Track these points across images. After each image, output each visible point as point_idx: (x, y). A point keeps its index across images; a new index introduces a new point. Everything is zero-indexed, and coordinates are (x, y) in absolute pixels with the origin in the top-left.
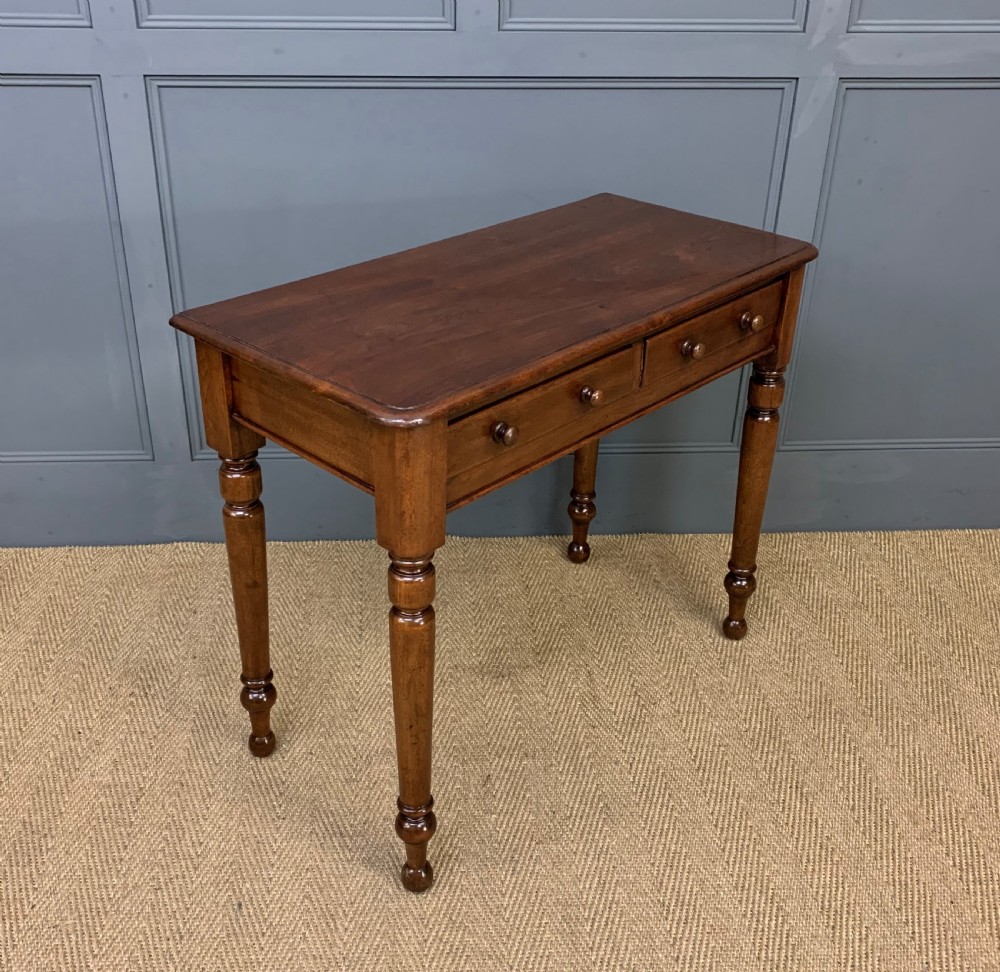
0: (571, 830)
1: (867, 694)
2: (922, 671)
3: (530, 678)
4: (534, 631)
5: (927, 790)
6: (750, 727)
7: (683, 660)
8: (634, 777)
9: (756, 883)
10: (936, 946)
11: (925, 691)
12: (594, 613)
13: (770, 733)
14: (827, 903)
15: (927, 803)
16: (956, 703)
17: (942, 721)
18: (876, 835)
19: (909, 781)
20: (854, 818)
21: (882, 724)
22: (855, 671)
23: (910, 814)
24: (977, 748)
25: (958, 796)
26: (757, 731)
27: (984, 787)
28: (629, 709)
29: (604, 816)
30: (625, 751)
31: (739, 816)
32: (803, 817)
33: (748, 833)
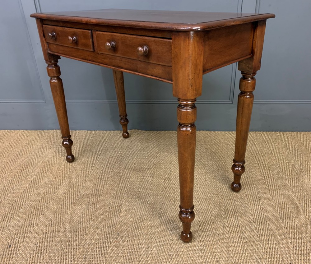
1: (268, 181)
2: (289, 174)
3: (149, 172)
5: (286, 216)
9: (210, 250)
11: (290, 181)
14: (237, 260)
15: (285, 222)
16: (301, 186)
18: (262, 233)
19: (279, 213)
20: (255, 226)
22: (265, 174)
23: (277, 226)
24: (308, 202)
25: (298, 220)
31: (210, 223)
32: (235, 225)
33: (211, 230)
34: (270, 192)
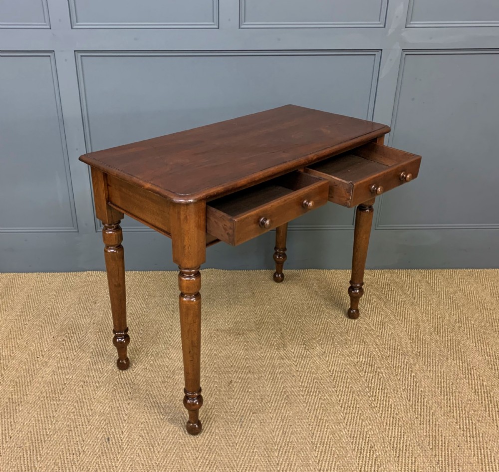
0: (270, 407)
1: (418, 345)
2: (445, 335)
3: (253, 335)
4: (256, 314)
5: (447, 392)
6: (359, 360)
7: (328, 328)
8: (302, 383)
9: (360, 434)
10: (450, 467)
11: (446, 345)
12: (285, 306)
13: (370, 363)
14: (395, 445)
15: (447, 398)
16: (462, 350)
17: (455, 359)
18: (421, 413)
19: (438, 387)
20: (410, 405)
21: (425, 360)
22: (412, 334)
23: (438, 403)
24: (472, 372)
25: (462, 395)
26: (363, 362)
27: (475, 391)
28: (301, 351)
29: (286, 401)
30: (298, 371)
31: (353, 402)
32: (385, 404)
33: (357, 411)
34: (422, 360)
